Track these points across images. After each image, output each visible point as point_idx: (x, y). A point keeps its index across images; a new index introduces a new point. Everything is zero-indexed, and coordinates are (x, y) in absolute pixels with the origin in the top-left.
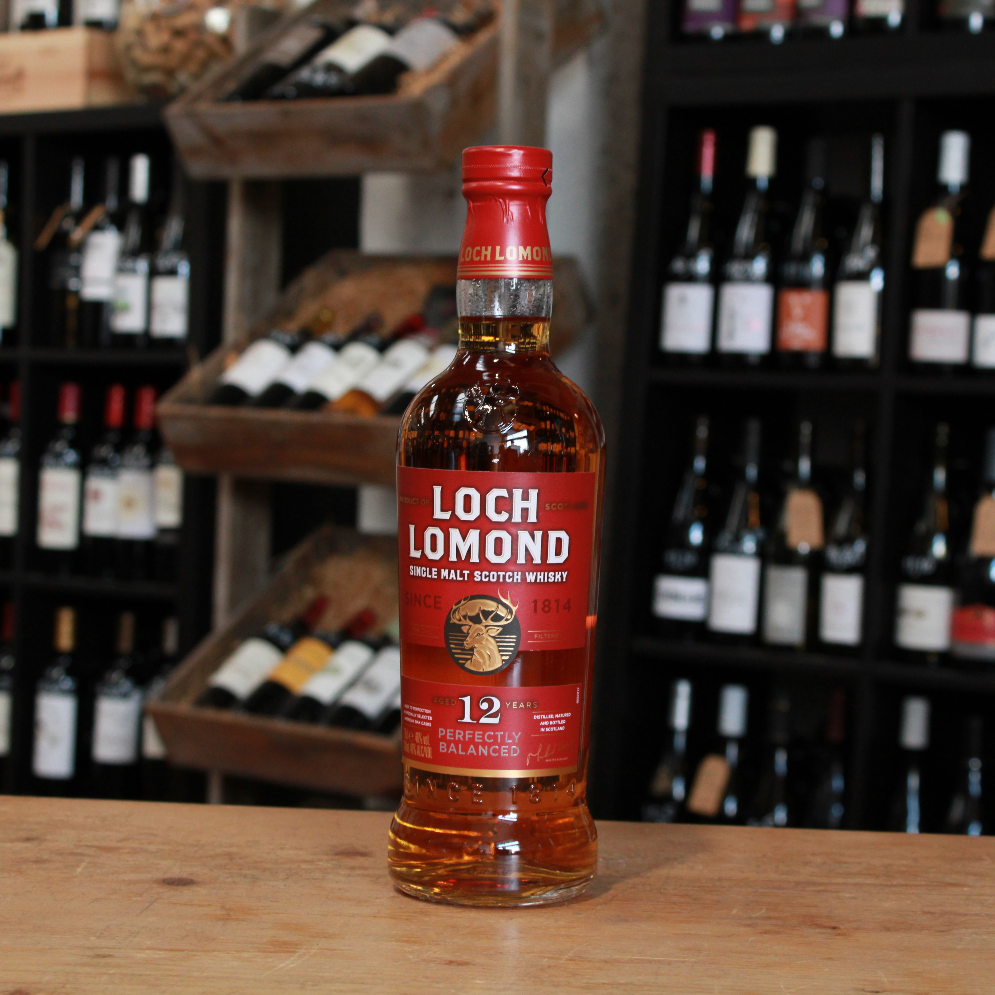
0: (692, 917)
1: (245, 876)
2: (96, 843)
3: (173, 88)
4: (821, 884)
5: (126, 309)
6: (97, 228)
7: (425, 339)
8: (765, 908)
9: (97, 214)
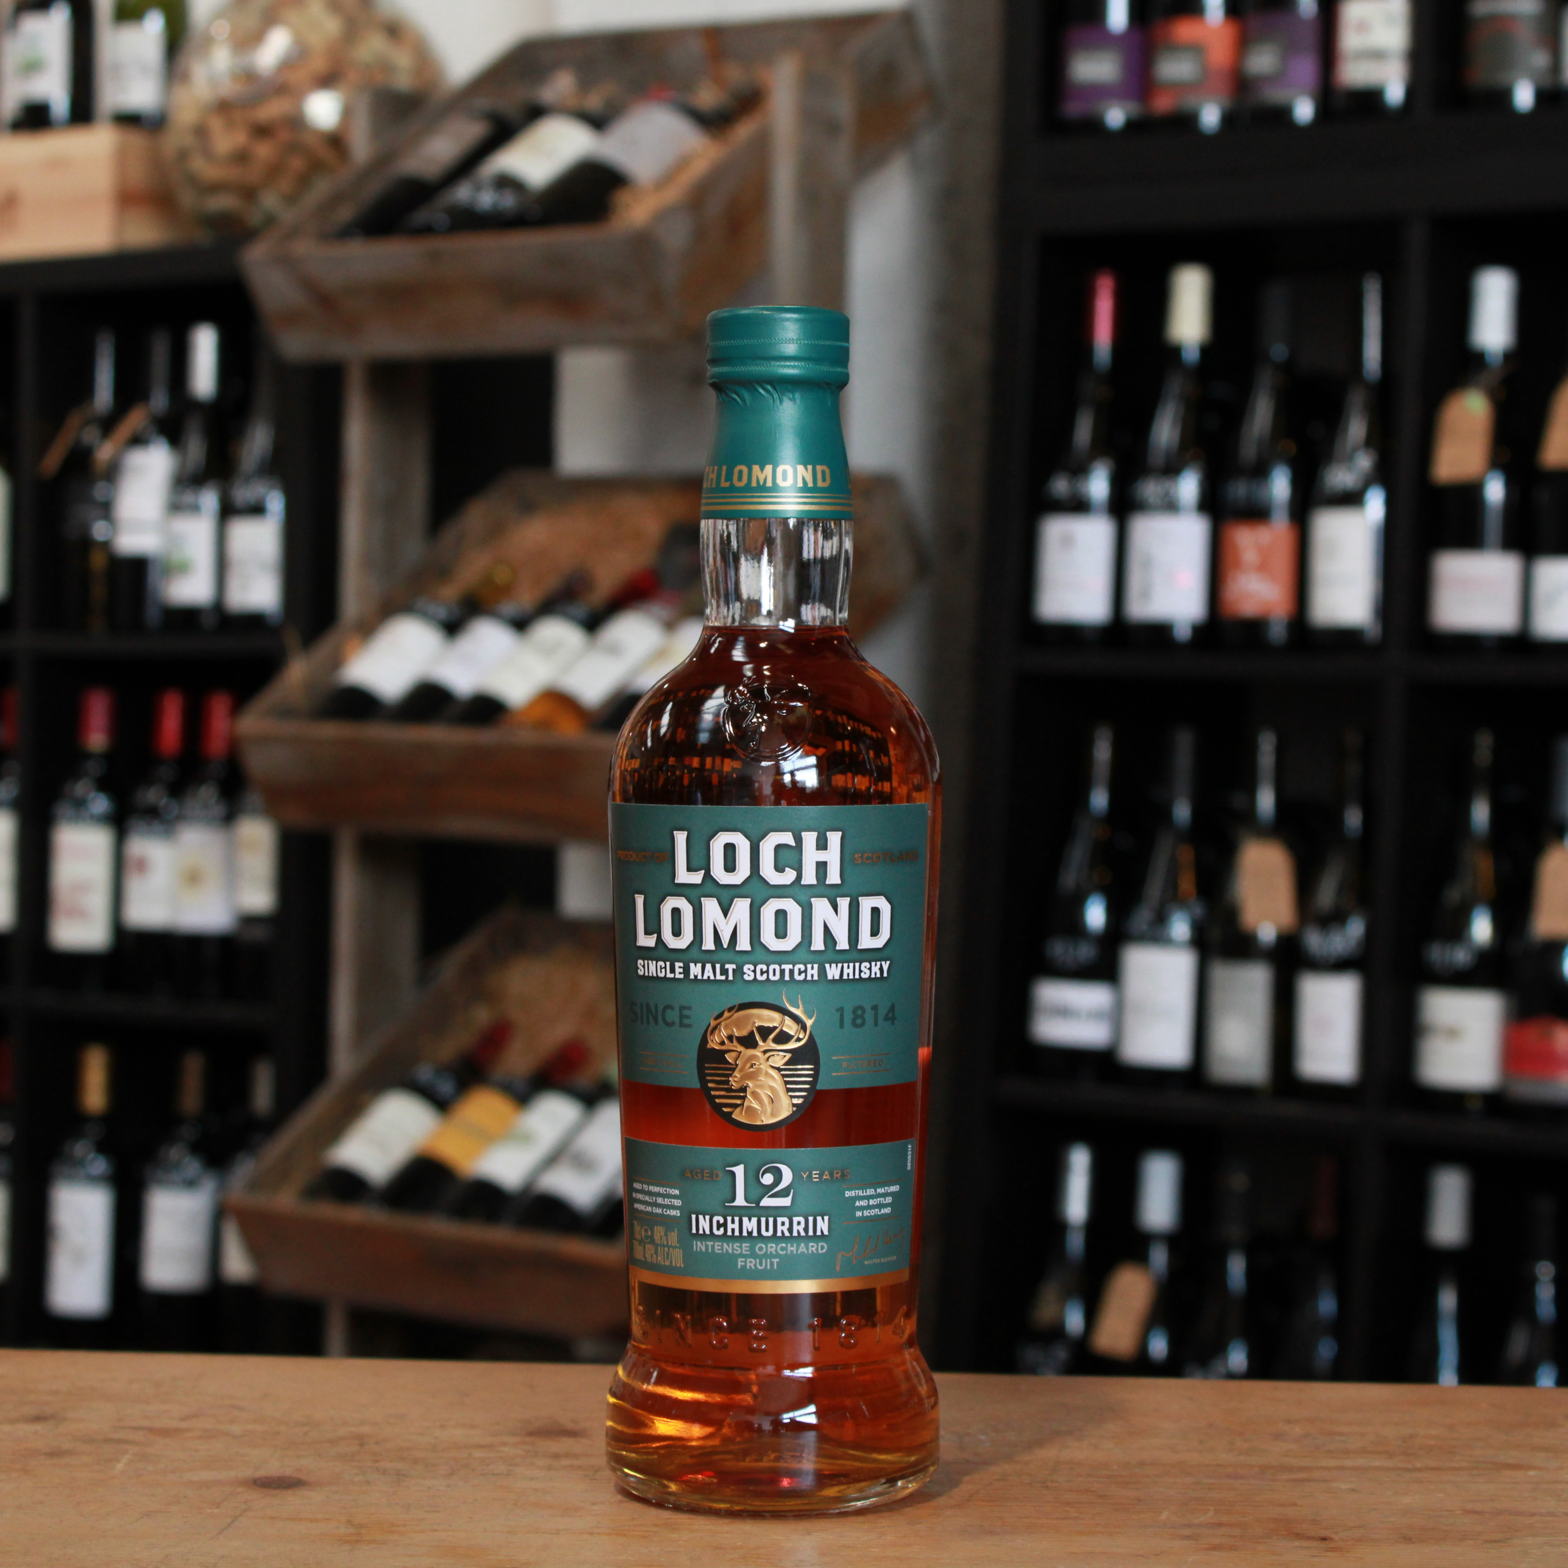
0: (1098, 1524)
1: (385, 1472)
2: (146, 1423)
3: (254, 218)
4: (1301, 1469)
5: (183, 568)
6: (138, 441)
7: (660, 610)
8: (1213, 1508)
9: (136, 419)
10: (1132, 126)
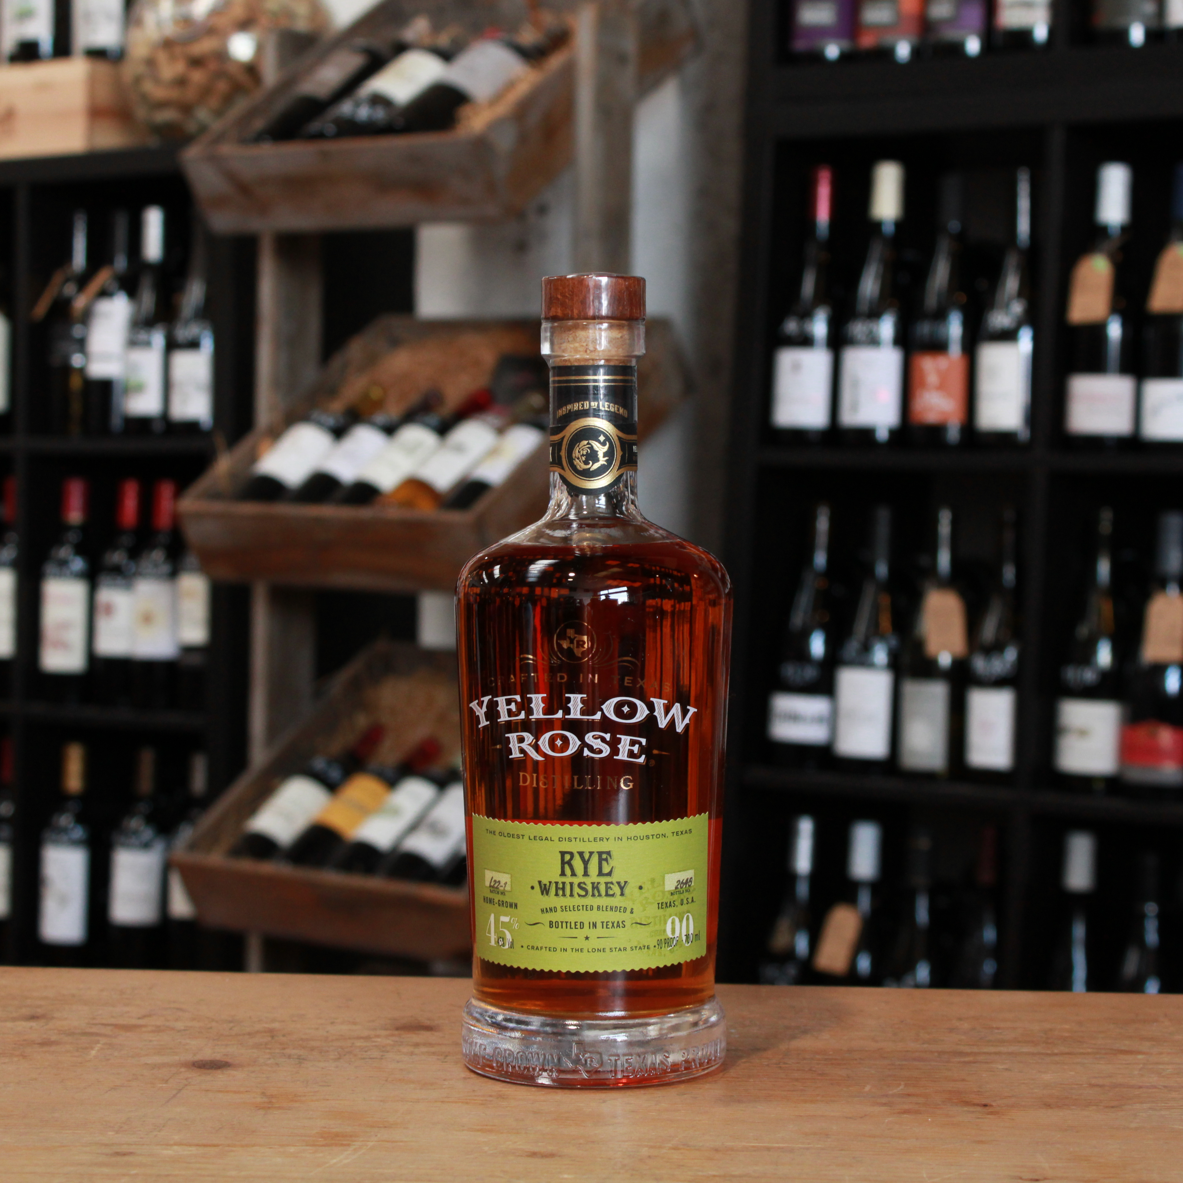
0: (818, 1095)
1: (289, 1057)
2: (113, 1021)
3: (191, 127)
4: (968, 1054)
5: (139, 388)
6: (104, 294)
7: (493, 419)
8: (902, 1083)
9: (103, 277)
10: (845, 57)
